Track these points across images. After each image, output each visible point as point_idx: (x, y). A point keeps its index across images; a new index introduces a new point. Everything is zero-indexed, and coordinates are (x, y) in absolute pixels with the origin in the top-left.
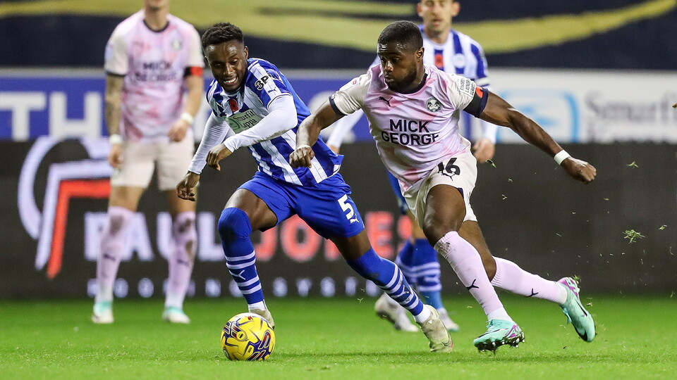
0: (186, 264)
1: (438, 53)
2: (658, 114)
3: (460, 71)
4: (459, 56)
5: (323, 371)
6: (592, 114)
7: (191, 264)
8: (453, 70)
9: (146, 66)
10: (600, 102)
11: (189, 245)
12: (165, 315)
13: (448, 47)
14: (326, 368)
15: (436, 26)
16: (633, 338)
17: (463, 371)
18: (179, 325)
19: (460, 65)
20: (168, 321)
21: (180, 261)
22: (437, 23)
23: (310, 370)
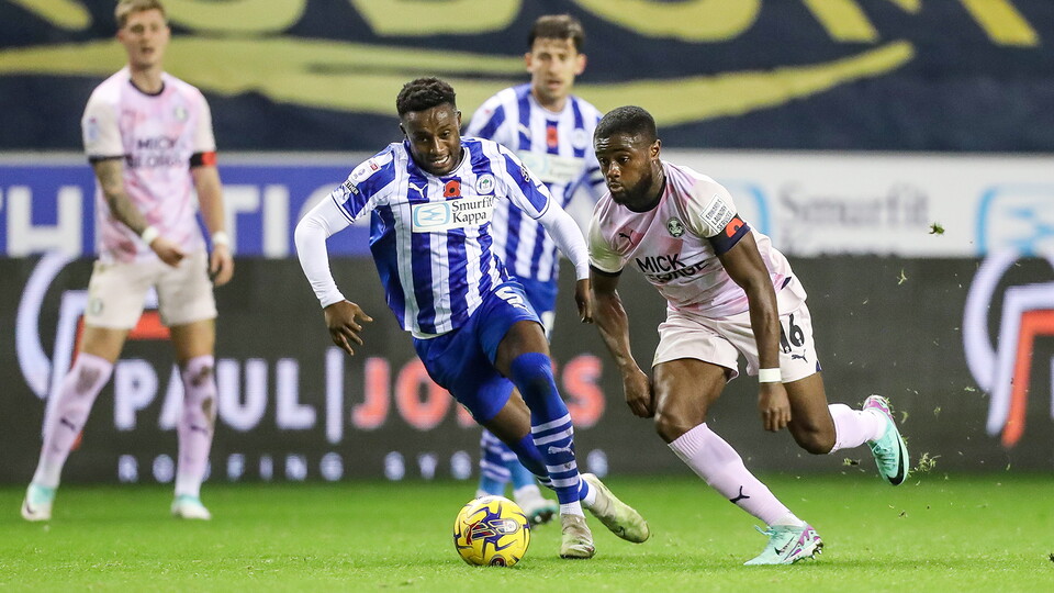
0: (204, 431)
1: (552, 124)
2: (884, 215)
3: (579, 153)
4: (579, 131)
5: (402, 588)
6: (789, 215)
7: (211, 433)
8: (570, 152)
9: (141, 144)
10: (799, 197)
11: (207, 404)
12: (174, 507)
13: (566, 118)
14: (407, 584)
15: (552, 90)
16: (848, 538)
17: (605, 586)
18: (196, 522)
19: (580, 146)
20: (179, 516)
21: (194, 428)
22: (554, 86)
23: (385, 586)
